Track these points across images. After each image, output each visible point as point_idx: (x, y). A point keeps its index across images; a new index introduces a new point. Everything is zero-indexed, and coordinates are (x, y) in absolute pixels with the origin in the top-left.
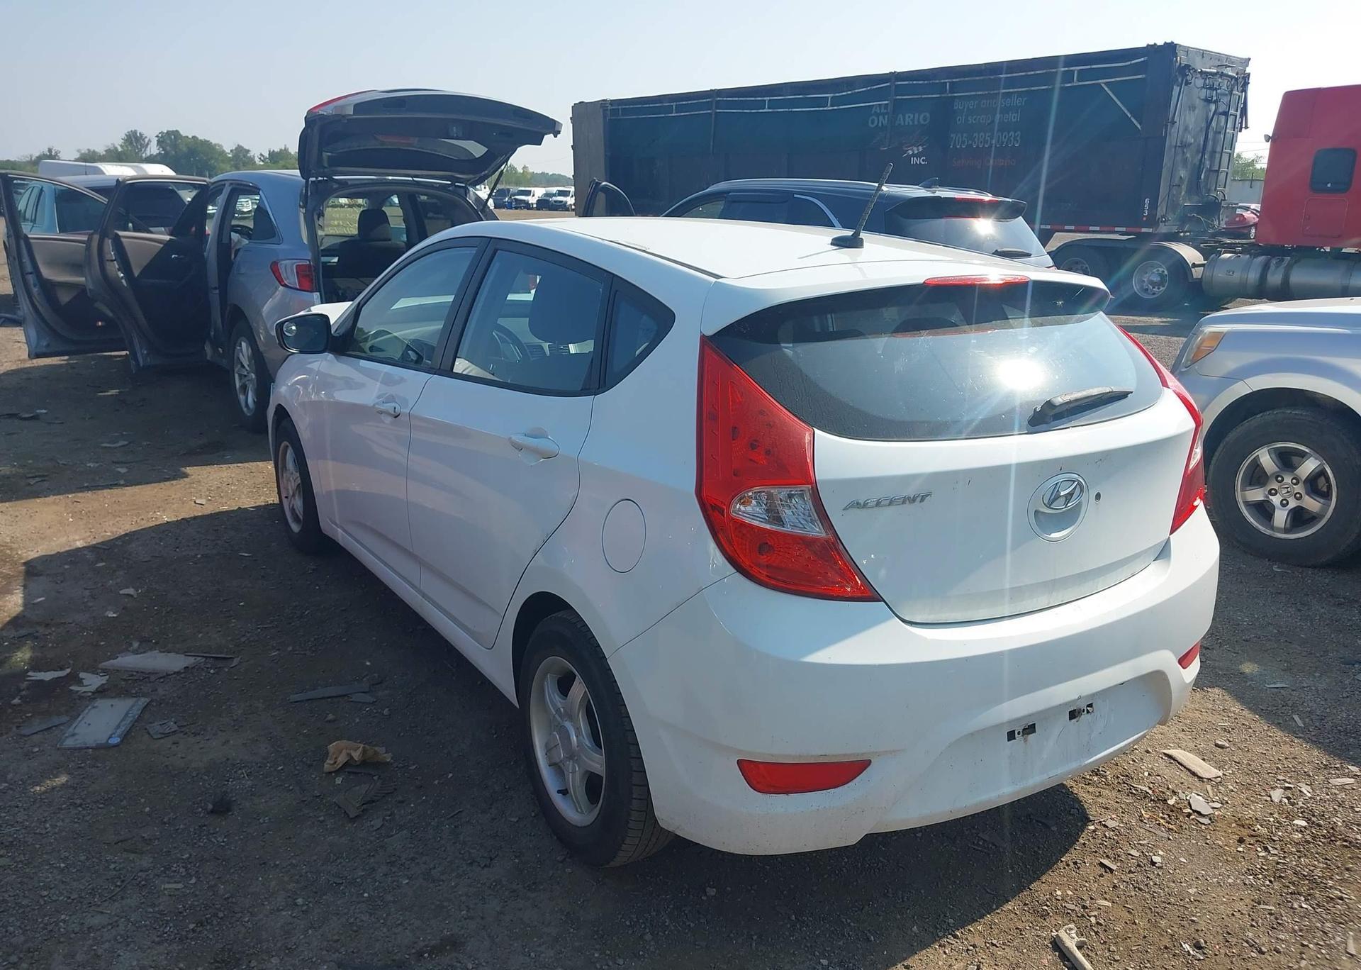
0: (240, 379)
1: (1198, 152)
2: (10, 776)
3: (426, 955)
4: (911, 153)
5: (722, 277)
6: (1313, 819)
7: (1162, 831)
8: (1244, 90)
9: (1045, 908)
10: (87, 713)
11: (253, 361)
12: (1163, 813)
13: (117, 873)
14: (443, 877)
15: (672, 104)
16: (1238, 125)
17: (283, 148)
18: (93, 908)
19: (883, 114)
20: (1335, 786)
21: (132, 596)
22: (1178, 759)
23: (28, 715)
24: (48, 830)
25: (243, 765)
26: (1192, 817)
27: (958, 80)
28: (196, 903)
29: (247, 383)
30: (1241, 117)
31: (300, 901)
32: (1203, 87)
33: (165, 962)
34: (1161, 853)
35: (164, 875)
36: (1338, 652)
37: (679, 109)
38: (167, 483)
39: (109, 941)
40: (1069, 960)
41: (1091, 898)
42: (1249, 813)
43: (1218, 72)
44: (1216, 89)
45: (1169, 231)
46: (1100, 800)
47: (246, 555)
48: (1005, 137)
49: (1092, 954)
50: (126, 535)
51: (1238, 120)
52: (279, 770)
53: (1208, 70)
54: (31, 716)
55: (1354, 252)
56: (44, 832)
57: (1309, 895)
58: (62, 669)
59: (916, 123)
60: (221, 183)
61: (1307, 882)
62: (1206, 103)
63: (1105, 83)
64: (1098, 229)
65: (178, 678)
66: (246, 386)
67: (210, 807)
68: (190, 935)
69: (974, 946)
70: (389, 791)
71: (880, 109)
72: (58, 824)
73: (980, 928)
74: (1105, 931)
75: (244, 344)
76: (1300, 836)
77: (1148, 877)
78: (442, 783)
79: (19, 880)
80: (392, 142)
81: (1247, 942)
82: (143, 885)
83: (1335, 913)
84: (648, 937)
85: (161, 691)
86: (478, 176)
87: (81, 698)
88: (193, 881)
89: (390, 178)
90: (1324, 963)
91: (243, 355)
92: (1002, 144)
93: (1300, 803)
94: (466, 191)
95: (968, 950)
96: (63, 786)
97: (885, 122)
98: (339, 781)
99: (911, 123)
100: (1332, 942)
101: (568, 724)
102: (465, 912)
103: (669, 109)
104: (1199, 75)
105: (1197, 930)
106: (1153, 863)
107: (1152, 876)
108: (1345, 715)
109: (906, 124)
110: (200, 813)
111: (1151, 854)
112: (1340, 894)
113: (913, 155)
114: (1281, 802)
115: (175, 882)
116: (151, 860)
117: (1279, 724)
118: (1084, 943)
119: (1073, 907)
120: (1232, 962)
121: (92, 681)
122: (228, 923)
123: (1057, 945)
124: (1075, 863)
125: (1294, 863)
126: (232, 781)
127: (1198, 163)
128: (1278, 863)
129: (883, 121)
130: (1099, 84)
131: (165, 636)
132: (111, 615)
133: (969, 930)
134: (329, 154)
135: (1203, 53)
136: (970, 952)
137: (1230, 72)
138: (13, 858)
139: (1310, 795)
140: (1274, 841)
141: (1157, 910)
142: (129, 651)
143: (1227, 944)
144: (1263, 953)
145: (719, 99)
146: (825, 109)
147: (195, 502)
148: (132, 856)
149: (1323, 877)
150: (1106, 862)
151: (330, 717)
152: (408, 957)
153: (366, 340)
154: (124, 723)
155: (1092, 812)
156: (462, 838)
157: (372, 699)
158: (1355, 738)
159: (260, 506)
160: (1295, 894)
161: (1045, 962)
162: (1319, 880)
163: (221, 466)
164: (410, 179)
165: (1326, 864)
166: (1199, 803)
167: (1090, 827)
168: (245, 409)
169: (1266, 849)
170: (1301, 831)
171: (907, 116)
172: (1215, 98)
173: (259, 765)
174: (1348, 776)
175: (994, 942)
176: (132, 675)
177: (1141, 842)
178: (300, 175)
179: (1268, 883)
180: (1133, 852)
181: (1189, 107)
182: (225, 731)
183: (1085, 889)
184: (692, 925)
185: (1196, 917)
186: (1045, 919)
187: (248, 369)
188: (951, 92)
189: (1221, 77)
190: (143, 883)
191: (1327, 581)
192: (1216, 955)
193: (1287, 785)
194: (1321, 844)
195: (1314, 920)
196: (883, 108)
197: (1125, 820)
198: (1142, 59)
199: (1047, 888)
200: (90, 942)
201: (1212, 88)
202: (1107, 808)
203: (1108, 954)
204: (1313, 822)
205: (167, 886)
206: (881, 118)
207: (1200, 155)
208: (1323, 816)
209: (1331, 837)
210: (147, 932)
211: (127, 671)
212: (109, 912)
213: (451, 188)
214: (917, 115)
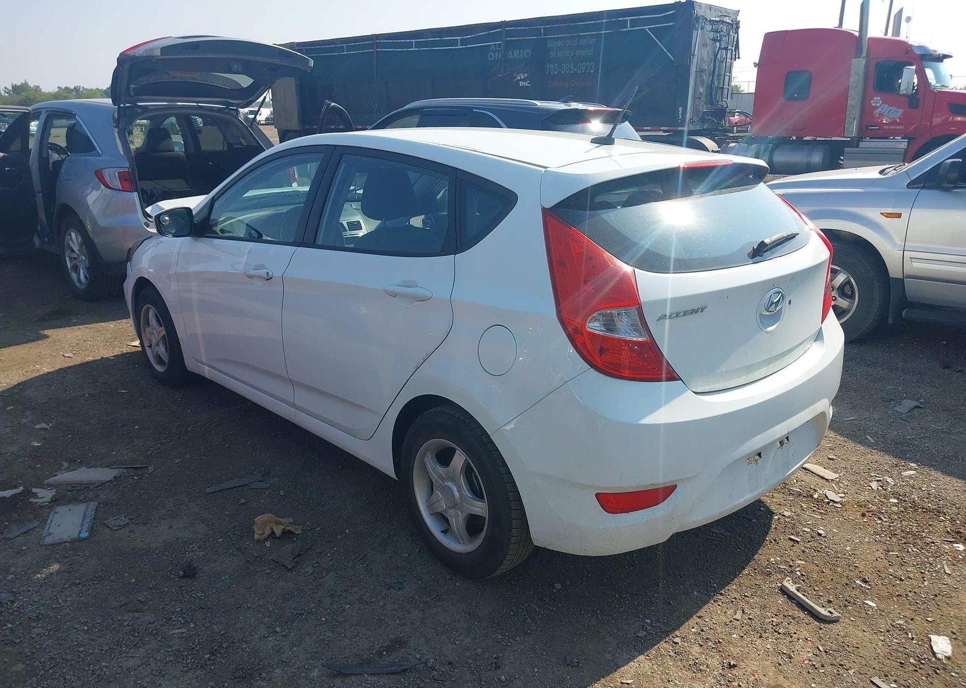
0: (71, 261)
1: (710, 74)
2: (12, 569)
3: (385, 653)
4: (519, 78)
5: (547, 168)
6: (900, 497)
7: (817, 515)
8: (737, 33)
9: (768, 569)
10: (53, 517)
11: (84, 246)
12: (813, 504)
13: (132, 628)
14: (374, 600)
15: (343, 45)
16: (733, 56)
17: (24, 83)
18: (123, 655)
19: (498, 51)
20: (906, 476)
21: (46, 429)
22: (810, 470)
23: (5, 524)
24: (62, 605)
25: (191, 541)
26: (830, 504)
27: (549, 26)
28: (201, 641)
29: (78, 263)
30: (735, 51)
31: (278, 629)
32: (711, 31)
33: (198, 684)
34: (821, 528)
35: (168, 624)
36: (878, 394)
37: (349, 48)
38: (34, 343)
39: (148, 676)
40: (794, 599)
41: (793, 560)
42: (862, 498)
43: (720, 20)
44: (720, 32)
45: (695, 129)
46: (774, 500)
47: (124, 391)
48: (584, 66)
49: (806, 594)
50: (19, 384)
51: (734, 53)
52: (220, 542)
53: (714, 19)
54: (8, 524)
55: (811, 139)
56: (59, 606)
57: (915, 543)
58: (16, 487)
59: (521, 57)
60: (37, 111)
61: (910, 536)
62: (713, 42)
63: (649, 29)
64: (649, 128)
65: (112, 485)
66: (77, 266)
67: (182, 573)
68: (208, 663)
69: (735, 598)
70: (309, 547)
71: (496, 47)
72: (68, 599)
73: (734, 587)
74: (808, 579)
75: (73, 235)
76: (897, 508)
77: (820, 543)
78: (344, 537)
79: (56, 642)
80: (180, 76)
81: (891, 575)
82: (155, 633)
83: (932, 552)
84: (529, 620)
85: (102, 496)
86: (246, 101)
87: (41, 507)
88: (192, 625)
89: (179, 104)
90: (936, 581)
91: (73, 243)
92: (582, 70)
93: (889, 489)
94: (237, 113)
95: (732, 601)
96: (58, 571)
97: (500, 56)
98: (268, 544)
99: (518, 57)
100: (937, 569)
101: (450, 484)
102: (398, 621)
103: (342, 49)
104: (709, 23)
105: (861, 572)
106: (820, 535)
107: (822, 542)
108: (896, 433)
109: (515, 57)
110: (174, 578)
111: (816, 529)
112: (931, 540)
113: (521, 80)
114: (878, 489)
115: (178, 628)
116: (153, 615)
117: (860, 442)
118: (800, 587)
119: (784, 567)
120: (887, 588)
121: (45, 495)
122: (232, 651)
123: (784, 591)
124: (775, 540)
125: (899, 525)
126: (188, 554)
127: (710, 83)
128: (890, 526)
129: (498, 56)
130: (644, 29)
131: (86, 456)
132: (36, 444)
133: (728, 589)
134: (134, 86)
135: (710, 7)
136: (734, 603)
137: (728, 20)
138: (43, 628)
139: (893, 484)
140: (883, 513)
141: (833, 562)
142: (62, 470)
143: (880, 578)
144: (903, 580)
145: (378, 41)
146: (457, 47)
147: (64, 356)
148: (137, 615)
149: (918, 531)
150: (792, 537)
151: (242, 501)
152: (372, 656)
153: (216, 225)
154: (85, 522)
155: (773, 508)
156: (374, 573)
157: (268, 486)
158: (906, 446)
159: (118, 355)
160: (906, 543)
161: (780, 602)
162: (917, 534)
163: (72, 327)
164: (196, 104)
165: (917, 523)
166: (832, 495)
167: (775, 517)
168: (78, 284)
169: (880, 519)
170: (896, 505)
171: (515, 52)
172: (719, 38)
173: (203, 540)
174: (911, 470)
175: (746, 594)
176: (75, 487)
177: (808, 523)
178: (112, 103)
179: (888, 539)
180: (806, 529)
181: (704, 45)
182: (165, 519)
183: (786, 555)
184: (554, 609)
185: (857, 564)
186: (770, 577)
187: (78, 252)
188: (545, 34)
189: (722, 23)
190: (155, 632)
191: (856, 351)
192: (877, 585)
193: (878, 479)
194: (910, 512)
195: (923, 557)
196: (497, 47)
197: (793, 510)
198: (672, 12)
199: (764, 557)
200: (133, 678)
201: (717, 32)
202: (780, 505)
203: (815, 593)
204: (901, 500)
205: (174, 631)
206: (497, 53)
207: (711, 77)
208: (905, 495)
209: (915, 506)
210: (174, 666)
211: (69, 484)
212: (138, 656)
213: (226, 111)
214: (522, 51)
